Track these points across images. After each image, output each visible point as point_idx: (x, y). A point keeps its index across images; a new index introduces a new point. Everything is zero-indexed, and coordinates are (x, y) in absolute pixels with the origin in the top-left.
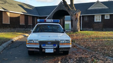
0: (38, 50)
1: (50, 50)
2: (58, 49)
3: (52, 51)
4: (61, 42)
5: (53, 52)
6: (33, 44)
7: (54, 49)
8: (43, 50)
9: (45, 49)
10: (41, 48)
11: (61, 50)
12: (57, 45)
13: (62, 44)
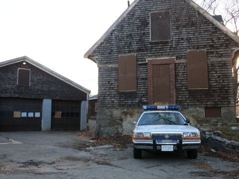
0: (151, 148)
1: (168, 147)
2: (179, 147)
3: (171, 149)
4: (184, 136)
5: (173, 150)
6: (142, 139)
7: (174, 145)
8: (158, 147)
9: (161, 145)
10: (155, 145)
11: (184, 148)
12: (178, 141)
13: (185, 139)
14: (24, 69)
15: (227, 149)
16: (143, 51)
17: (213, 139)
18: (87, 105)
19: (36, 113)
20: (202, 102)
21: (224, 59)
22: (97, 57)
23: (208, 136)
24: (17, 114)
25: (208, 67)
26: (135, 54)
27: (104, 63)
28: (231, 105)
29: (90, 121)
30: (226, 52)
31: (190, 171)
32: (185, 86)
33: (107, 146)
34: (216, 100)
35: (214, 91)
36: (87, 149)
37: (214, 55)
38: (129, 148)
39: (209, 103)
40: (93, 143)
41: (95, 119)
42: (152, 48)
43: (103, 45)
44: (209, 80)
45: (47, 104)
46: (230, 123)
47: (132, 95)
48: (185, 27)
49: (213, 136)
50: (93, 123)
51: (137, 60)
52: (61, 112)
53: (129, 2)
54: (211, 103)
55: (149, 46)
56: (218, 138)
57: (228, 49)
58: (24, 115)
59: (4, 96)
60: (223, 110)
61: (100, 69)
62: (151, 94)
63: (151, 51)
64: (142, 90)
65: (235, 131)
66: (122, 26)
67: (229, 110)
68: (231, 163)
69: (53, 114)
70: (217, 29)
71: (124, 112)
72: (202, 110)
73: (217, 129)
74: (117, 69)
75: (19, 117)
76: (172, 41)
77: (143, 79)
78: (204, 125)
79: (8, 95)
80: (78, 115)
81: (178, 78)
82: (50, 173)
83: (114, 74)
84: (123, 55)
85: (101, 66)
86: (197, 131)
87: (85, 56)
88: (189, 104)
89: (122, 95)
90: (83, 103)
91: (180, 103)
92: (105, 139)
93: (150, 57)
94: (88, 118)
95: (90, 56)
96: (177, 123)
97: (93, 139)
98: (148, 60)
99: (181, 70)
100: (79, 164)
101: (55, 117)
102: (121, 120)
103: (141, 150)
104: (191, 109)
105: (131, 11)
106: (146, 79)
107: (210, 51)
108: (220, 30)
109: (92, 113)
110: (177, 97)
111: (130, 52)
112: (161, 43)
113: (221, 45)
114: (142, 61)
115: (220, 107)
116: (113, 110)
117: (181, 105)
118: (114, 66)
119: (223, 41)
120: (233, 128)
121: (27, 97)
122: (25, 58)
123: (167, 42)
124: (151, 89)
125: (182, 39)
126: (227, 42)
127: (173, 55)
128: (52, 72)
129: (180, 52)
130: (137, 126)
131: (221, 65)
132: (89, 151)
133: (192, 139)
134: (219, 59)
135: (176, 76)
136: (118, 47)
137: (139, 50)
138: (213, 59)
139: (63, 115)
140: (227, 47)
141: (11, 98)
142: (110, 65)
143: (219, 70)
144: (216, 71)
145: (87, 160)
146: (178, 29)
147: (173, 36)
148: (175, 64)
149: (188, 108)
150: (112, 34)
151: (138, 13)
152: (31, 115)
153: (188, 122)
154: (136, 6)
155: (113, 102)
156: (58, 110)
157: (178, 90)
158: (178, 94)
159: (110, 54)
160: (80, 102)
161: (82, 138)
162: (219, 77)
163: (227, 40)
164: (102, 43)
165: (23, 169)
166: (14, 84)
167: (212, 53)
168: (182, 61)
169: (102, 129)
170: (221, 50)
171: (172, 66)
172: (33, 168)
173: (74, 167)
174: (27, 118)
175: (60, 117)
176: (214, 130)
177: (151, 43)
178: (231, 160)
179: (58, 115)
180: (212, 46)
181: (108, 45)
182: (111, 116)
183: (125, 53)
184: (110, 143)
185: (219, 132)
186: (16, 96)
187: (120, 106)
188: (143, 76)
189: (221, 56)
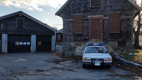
0: (91, 64)
1: (98, 64)
2: (102, 64)
3: (99, 64)
6: (87, 60)
7: (100, 63)
8: (94, 64)
9: (95, 63)
11: (104, 64)
12: (102, 61)
13: (105, 60)
14: (20, 18)
15: (125, 64)
16: (86, 12)
17: (119, 59)
18: (55, 38)
19: (28, 43)
20: (116, 39)
21: (129, 17)
22: (62, 15)
23: (117, 58)
24: (17, 43)
25: (120, 21)
26: (82, 14)
28: (131, 41)
30: (130, 13)
31: (107, 74)
32: (108, 31)
33: (69, 62)
34: (124, 38)
35: (123, 34)
36: (60, 63)
37: (124, 15)
38: (80, 63)
39: (120, 40)
40: (62, 60)
42: (91, 11)
43: (65, 9)
44: (120, 28)
45: (34, 37)
46: (130, 50)
47: (80, 35)
49: (119, 58)
51: (83, 17)
52: (41, 42)
54: (121, 40)
55: (90, 9)
56: (122, 59)
57: (131, 12)
58: (21, 43)
59: (10, 34)
60: (127, 44)
61: (64, 21)
62: (90, 35)
63: (90, 12)
64: (86, 33)
65: (131, 55)
67: (130, 43)
68: (126, 71)
69: (37, 43)
70: (126, 0)
71: (76, 44)
72: (116, 43)
74: (72, 22)
75: (19, 45)
76: (102, 7)
77: (86, 27)
78: (117, 51)
79: (12, 33)
80: (50, 43)
81: (104, 27)
83: (71, 24)
85: (65, 20)
87: (56, 14)
88: (110, 40)
89: (75, 35)
90: (53, 36)
91: (105, 39)
92: (67, 57)
93: (90, 15)
95: (58, 14)
97: (61, 57)
98: (89, 17)
99: (106, 22)
100: (60, 71)
101: (38, 44)
102: (75, 48)
103: (86, 65)
104: (110, 43)
106: (88, 27)
107: (122, 12)
108: (128, 1)
109: (58, 42)
110: (103, 37)
111: (79, 12)
112: (96, 8)
113: (128, 9)
114: (86, 18)
115: (126, 42)
116: (70, 43)
118: (71, 20)
119: (129, 7)
121: (22, 34)
122: (21, 12)
123: (99, 8)
124: (90, 32)
125: (107, 6)
126: (131, 8)
127: (102, 15)
129: (106, 13)
130: (84, 54)
131: (127, 20)
132: (62, 64)
133: (108, 60)
134: (127, 17)
135: (103, 25)
136: (73, 10)
137: (84, 12)
138: (123, 17)
139: (42, 43)
140: (131, 10)
141: (13, 34)
142: (69, 20)
143: (126, 22)
144: (124, 23)
145: (63, 69)
148: (103, 19)
149: (109, 42)
150: (70, 2)
152: (25, 43)
153: (107, 52)
155: (71, 38)
157: (104, 33)
158: (104, 35)
159: (69, 13)
160: (51, 36)
162: (126, 26)
164: (65, 8)
166: (15, 27)
167: (123, 13)
168: (107, 18)
169: (65, 52)
170: (128, 12)
171: (101, 21)
174: (23, 45)
175: (41, 44)
176: (121, 55)
177: (91, 8)
179: (40, 43)
180: (123, 10)
181: (68, 8)
182: (70, 46)
183: (77, 13)
184: (70, 60)
185: (123, 56)
186: (17, 33)
187: (74, 40)
188: (86, 25)
189: (128, 15)
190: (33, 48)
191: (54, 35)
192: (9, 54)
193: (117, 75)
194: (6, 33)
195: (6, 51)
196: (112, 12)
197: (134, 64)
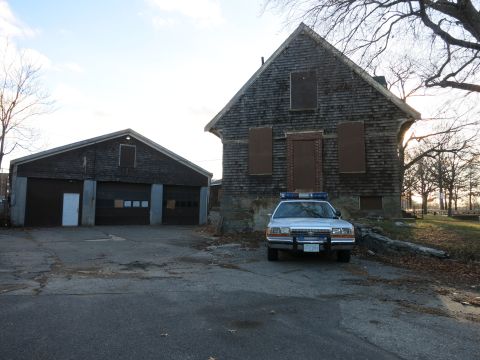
0: (291, 247)
1: (312, 247)
2: (327, 246)
3: (316, 249)
4: (334, 233)
5: (318, 251)
6: (279, 235)
7: (320, 244)
8: (299, 247)
9: (303, 244)
10: (295, 243)
11: (333, 248)
12: (326, 239)
13: (335, 236)
14: (127, 145)
15: (389, 250)
16: (281, 122)
17: (370, 237)
18: (208, 192)
19: (143, 202)
20: (357, 190)
21: (386, 134)
22: (221, 130)
23: (364, 234)
24: (118, 203)
25: (366, 144)
26: (271, 127)
27: (231, 138)
28: (395, 194)
29: (211, 213)
30: (390, 125)
31: (340, 277)
32: (335, 169)
33: (233, 245)
34: (376, 188)
35: (373, 176)
36: (208, 248)
37: (374, 128)
38: (262, 248)
39: (366, 191)
40: (216, 241)
41: (218, 210)
42: (292, 119)
43: (229, 115)
44: (367, 161)
45: (157, 190)
46: (393, 217)
47: (266, 180)
48: (336, 91)
49: (371, 233)
50: (215, 216)
51: (274, 134)
52: (174, 201)
53: (263, 58)
54: (369, 191)
55: (289, 116)
56: (378, 236)
57: (392, 121)
58: (128, 204)
59: (103, 180)
60: (385, 201)
61: (225, 145)
62: (290, 179)
63: (291, 122)
64: (279, 174)
65: (401, 227)
66: (254, 90)
67: (392, 200)
68: (396, 269)
69: (165, 204)
70: (378, 94)
71: (255, 202)
72: (357, 200)
73: (377, 225)
74: (246, 146)
75: (121, 206)
76: (319, 110)
77: (281, 159)
78: (359, 219)
79: (107, 179)
80: (197, 205)
81: (326, 158)
82: (161, 278)
83: (243, 152)
84: (256, 128)
85: (227, 142)
86: (350, 226)
87: (206, 130)
88: (340, 191)
89: (252, 179)
90: (203, 189)
91: (329, 190)
92: (232, 235)
93: (289, 130)
94: (210, 209)
95: (212, 128)
96: (324, 215)
97: (215, 236)
98: (287, 134)
99: (330, 148)
100: (198, 268)
101: (167, 207)
102: (252, 212)
103: (277, 250)
104: (342, 198)
105: (266, 70)
106: (284, 159)
107: (368, 123)
108: (382, 95)
109: (214, 203)
110: (325, 183)
111: (264, 123)
112: (306, 112)
113: (384, 115)
114: (279, 136)
115: (381, 197)
116: (241, 198)
117: (329, 193)
118: (243, 141)
119: (386, 109)
120: (398, 224)
121: (131, 181)
122: (129, 132)
123: (313, 112)
124: (291, 172)
125: (332, 107)
126: (391, 112)
127: (320, 128)
128: (163, 149)
129: (330, 124)
130: (272, 219)
131: (382, 141)
132: (211, 250)
133: (343, 236)
134: (381, 134)
135: (324, 155)
136: (249, 118)
137: (276, 121)
138: (373, 134)
139: (177, 204)
140: (391, 117)
141: (111, 182)
142: (238, 141)
143: (380, 147)
144: (376, 150)
145: (207, 262)
146: (326, 94)
147: (321, 104)
148: (323, 140)
149: (339, 197)
150: (240, 100)
151: (274, 73)
152: (136, 204)
153: (338, 215)
154: (272, 63)
155: (242, 188)
156: (171, 198)
157: (325, 173)
158: (325, 178)
159: (238, 126)
160: (199, 188)
161: (202, 235)
162: (380, 157)
163: (392, 109)
164: (228, 113)
165: (127, 272)
166: (114, 165)
167: (372, 125)
168: (332, 136)
169: (227, 223)
170: (383, 121)
171: (319, 142)
172: (139, 271)
173: (192, 270)
174: (132, 208)
175: (173, 207)
176: (373, 226)
177: (292, 113)
178: (394, 265)
179: (171, 204)
180: (371, 117)
181: (235, 114)
182: (239, 206)
183: (258, 125)
184: (237, 241)
185: (379, 228)
186: (118, 179)
187: (250, 193)
188: (281, 154)
189: (384, 129)
190: (156, 215)
191: (206, 185)
192: (97, 227)
193: (375, 281)
194: (93, 179)
195: (92, 221)
196: (345, 122)
197: (418, 249)
